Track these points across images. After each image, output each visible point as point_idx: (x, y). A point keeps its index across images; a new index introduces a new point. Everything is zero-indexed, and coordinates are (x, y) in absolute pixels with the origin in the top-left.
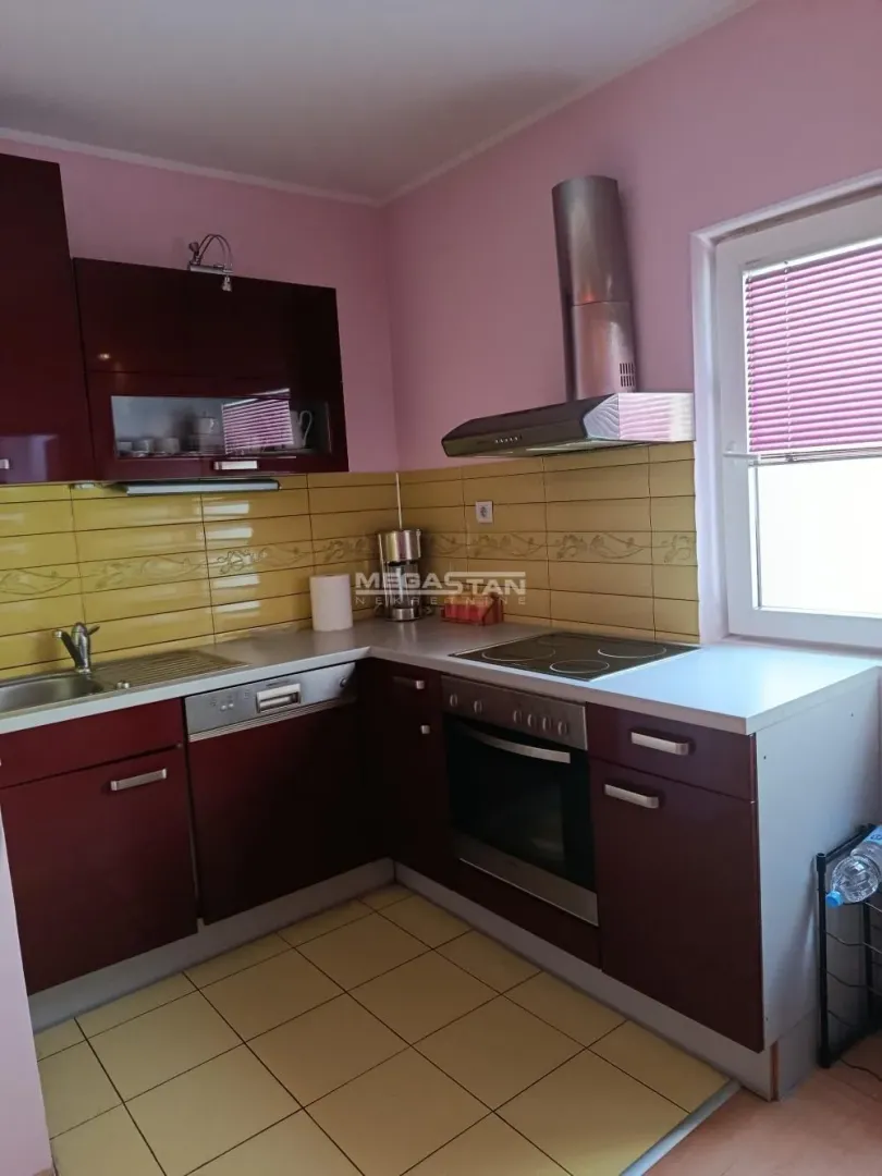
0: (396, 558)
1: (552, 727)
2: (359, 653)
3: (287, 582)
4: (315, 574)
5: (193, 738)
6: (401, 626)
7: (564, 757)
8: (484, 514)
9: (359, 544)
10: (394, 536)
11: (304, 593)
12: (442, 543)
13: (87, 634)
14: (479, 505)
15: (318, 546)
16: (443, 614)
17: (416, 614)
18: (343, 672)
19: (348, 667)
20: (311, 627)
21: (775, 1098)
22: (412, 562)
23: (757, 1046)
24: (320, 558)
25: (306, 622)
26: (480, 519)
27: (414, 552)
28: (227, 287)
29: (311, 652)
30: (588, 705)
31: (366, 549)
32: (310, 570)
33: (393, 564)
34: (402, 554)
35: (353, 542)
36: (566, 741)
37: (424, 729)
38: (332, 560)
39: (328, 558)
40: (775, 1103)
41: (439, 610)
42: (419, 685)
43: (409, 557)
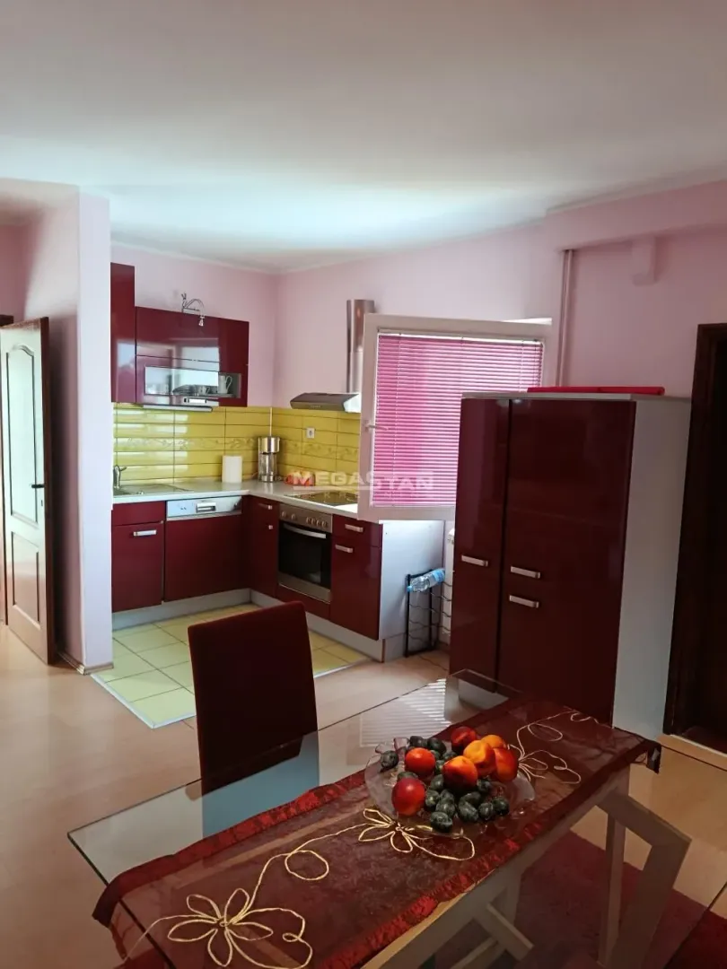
0: (266, 450)
1: (320, 524)
2: (245, 492)
3: (211, 457)
4: (225, 454)
5: (168, 519)
6: (266, 484)
7: (323, 536)
8: (311, 434)
9: (248, 442)
10: (266, 440)
11: (220, 463)
12: (290, 445)
13: (120, 471)
14: (309, 429)
15: (227, 440)
16: (287, 480)
17: (274, 479)
18: (236, 500)
19: (238, 499)
20: (221, 480)
21: (383, 662)
22: (274, 454)
23: (376, 638)
24: (228, 447)
25: (219, 477)
26: (309, 436)
27: (276, 449)
28: (201, 324)
29: (220, 490)
30: (334, 515)
31: (252, 445)
32: (222, 453)
33: (265, 453)
34: (269, 449)
35: (245, 440)
36: (324, 529)
37: (270, 527)
38: (235, 448)
39: (232, 447)
40: (383, 665)
41: (285, 479)
42: (270, 507)
43: (273, 450)
